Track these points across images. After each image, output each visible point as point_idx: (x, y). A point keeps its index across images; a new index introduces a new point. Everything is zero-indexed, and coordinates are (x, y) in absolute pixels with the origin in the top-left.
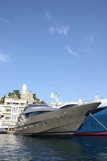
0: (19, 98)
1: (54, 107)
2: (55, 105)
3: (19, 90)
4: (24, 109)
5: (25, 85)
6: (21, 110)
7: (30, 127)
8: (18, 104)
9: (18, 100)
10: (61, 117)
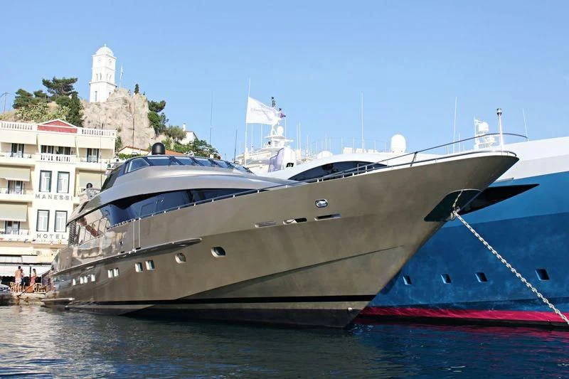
0: (76, 118)
1: (261, 171)
2: (264, 162)
3: (73, 81)
4: (105, 177)
5: (105, 50)
6: (89, 186)
7: (137, 269)
8: (68, 150)
9: (71, 131)
10: (304, 220)
